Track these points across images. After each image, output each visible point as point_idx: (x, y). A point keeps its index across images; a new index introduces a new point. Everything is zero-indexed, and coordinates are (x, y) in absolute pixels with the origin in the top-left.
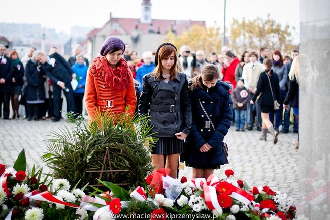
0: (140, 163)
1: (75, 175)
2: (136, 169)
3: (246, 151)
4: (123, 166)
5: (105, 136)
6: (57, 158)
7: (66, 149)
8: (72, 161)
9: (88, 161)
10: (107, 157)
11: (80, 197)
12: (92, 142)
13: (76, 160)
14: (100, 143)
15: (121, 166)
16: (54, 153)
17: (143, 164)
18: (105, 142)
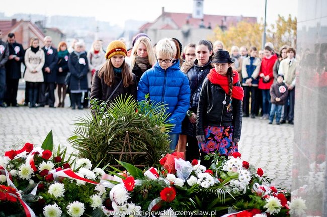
0: (157, 147)
1: (98, 156)
2: (153, 152)
3: (276, 142)
4: (141, 149)
5: (126, 121)
6: (82, 140)
7: (90, 133)
8: (95, 143)
9: (109, 143)
10: (127, 140)
11: (100, 175)
12: (113, 126)
13: (99, 142)
14: (121, 127)
15: (139, 149)
16: (79, 135)
17: (160, 148)
18: (125, 127)
